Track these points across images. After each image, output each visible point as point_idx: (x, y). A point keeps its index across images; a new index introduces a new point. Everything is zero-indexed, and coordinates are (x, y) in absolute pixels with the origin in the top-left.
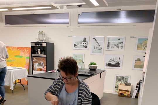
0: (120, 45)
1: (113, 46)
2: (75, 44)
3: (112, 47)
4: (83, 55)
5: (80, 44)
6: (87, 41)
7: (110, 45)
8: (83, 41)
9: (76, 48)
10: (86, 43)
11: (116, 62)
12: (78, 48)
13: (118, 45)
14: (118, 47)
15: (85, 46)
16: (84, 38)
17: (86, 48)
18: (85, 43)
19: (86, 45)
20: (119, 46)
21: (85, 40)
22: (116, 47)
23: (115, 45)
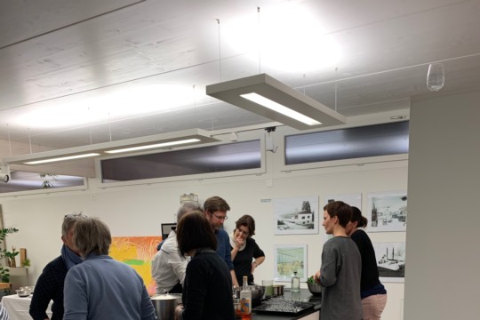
1: (389, 218)
2: (280, 220)
3: (385, 222)
4: (302, 248)
5: (293, 219)
6: (312, 211)
7: (379, 218)
8: (300, 210)
9: (284, 232)
10: (311, 215)
11: (400, 263)
12: (287, 231)
13: (403, 215)
14: (402, 219)
15: (306, 223)
16: (304, 203)
17: (309, 228)
18: (306, 215)
19: (311, 222)
20: (405, 218)
21: (307, 208)
22: (397, 220)
23: (395, 216)
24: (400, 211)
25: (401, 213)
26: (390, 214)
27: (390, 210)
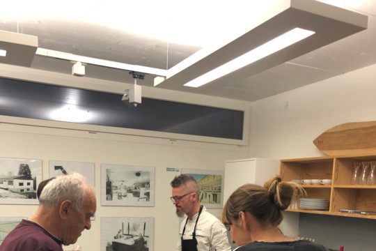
0: (142, 191)
1: (124, 192)
3: (120, 197)
5: (6, 185)
6: (33, 177)
7: (113, 191)
8: (16, 174)
10: (32, 182)
13: (138, 190)
14: (136, 194)
15: (25, 191)
16: (21, 165)
17: (30, 197)
18: (25, 182)
19: (31, 190)
20: (139, 193)
22: (131, 194)
23: (130, 191)
24: (134, 186)
25: (136, 188)
26: (125, 188)
27: (125, 184)
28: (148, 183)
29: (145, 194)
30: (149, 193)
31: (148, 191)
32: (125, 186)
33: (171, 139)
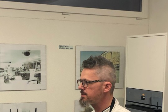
0: (32, 72)
1: (11, 74)
13: (27, 72)
14: (26, 76)
20: (29, 75)
22: (20, 77)
23: (18, 73)
24: (23, 68)
25: (25, 70)
26: (13, 70)
27: (12, 65)
28: (39, 64)
29: (36, 76)
30: (40, 74)
31: (38, 72)
32: (13, 68)
33: (63, 13)
